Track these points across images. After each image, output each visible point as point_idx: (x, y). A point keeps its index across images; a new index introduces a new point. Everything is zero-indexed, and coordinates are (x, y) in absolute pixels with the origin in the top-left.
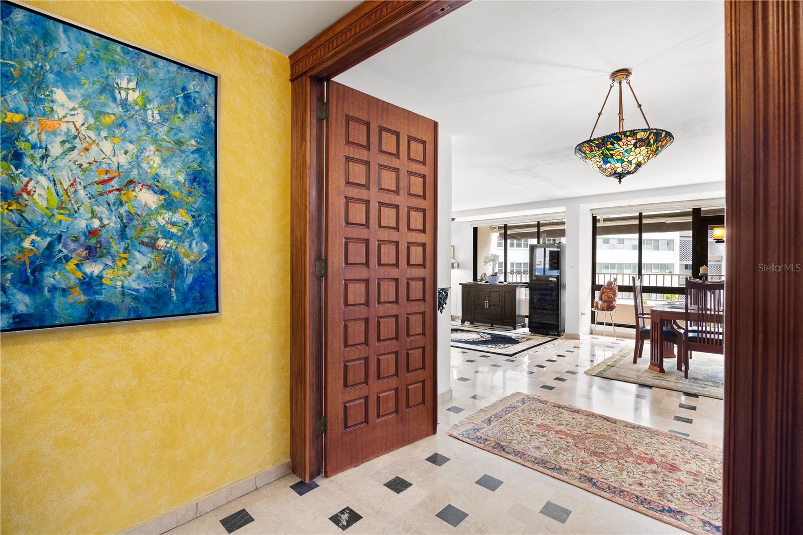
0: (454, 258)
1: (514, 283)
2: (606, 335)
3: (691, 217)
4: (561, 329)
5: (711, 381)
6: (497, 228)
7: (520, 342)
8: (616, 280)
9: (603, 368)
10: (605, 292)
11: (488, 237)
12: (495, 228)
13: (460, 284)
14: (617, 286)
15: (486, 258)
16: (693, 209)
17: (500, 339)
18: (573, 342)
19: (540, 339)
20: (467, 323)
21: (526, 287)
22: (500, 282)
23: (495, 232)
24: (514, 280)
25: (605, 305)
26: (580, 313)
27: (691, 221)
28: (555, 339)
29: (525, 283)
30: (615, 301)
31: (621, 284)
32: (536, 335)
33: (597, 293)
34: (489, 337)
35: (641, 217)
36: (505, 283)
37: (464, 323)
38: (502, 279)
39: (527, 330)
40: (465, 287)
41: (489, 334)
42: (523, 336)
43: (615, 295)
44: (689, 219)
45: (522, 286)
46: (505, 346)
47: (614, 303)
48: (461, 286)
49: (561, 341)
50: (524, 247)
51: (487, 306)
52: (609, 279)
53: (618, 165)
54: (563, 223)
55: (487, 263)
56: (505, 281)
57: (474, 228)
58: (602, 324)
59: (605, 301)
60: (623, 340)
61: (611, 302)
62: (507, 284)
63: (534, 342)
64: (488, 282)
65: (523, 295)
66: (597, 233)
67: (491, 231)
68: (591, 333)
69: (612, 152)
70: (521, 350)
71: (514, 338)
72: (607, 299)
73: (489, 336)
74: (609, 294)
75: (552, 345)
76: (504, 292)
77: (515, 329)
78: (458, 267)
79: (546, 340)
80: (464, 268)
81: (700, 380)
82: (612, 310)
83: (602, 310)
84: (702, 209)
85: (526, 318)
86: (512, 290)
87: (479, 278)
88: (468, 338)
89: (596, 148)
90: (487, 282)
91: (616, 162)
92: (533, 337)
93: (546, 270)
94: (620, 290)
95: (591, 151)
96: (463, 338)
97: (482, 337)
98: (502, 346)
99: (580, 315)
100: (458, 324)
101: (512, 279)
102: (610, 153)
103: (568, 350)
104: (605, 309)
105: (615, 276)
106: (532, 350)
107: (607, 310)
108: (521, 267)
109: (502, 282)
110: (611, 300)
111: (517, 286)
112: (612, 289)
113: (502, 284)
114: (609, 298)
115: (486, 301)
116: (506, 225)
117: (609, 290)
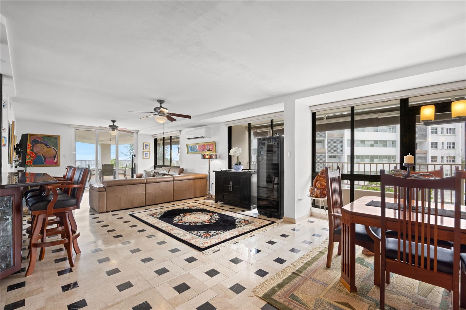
4: (281, 212)
7: (234, 228)
10: (319, 180)
13: (214, 171)
15: (232, 150)
16: (401, 100)
18: (292, 226)
27: (399, 115)
28: (272, 223)
39: (256, 212)
40: (218, 174)
42: (247, 219)
44: (397, 114)
45: (254, 173)
57: (228, 127)
58: (318, 207)
59: (319, 189)
61: (324, 189)
63: (249, 227)
68: (310, 216)
70: (222, 240)
73: (217, 219)
74: (322, 182)
75: (262, 232)
76: (242, 179)
77: (250, 209)
78: (216, 158)
80: (221, 159)
82: (324, 197)
86: (247, 176)
92: (256, 220)
97: (210, 219)
99: (296, 200)
100: (211, 203)
103: (272, 240)
104: (319, 196)
107: (321, 197)
111: (251, 173)
115: (230, 186)
116: (250, 124)
117: (322, 178)
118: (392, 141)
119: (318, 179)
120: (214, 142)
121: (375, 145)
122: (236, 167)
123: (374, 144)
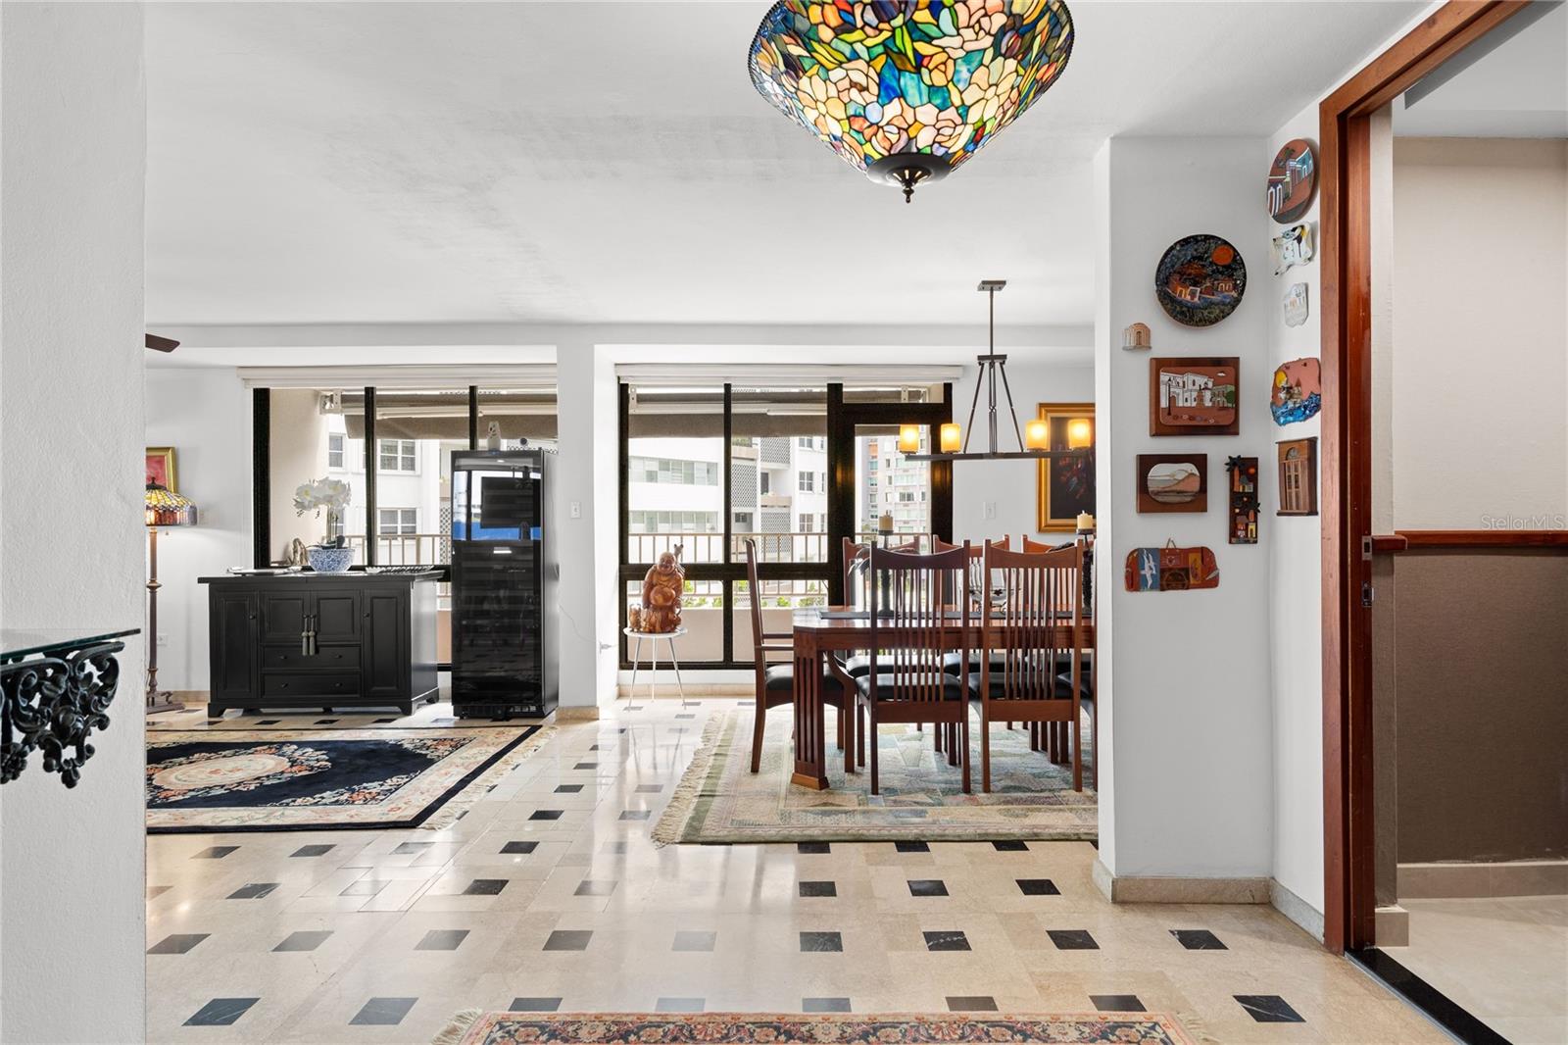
0: (176, 490)
1: (402, 568)
2: (658, 696)
3: (825, 406)
4: (547, 692)
5: (923, 790)
6: (337, 399)
7: (431, 762)
8: (679, 549)
9: (692, 807)
10: (656, 585)
11: (304, 424)
12: (331, 398)
13: (201, 580)
14: (682, 565)
15: (303, 490)
16: (829, 385)
17: (361, 762)
18: (585, 732)
19: (489, 738)
20: (230, 715)
21: (439, 580)
22: (352, 568)
23: (330, 411)
24: (397, 561)
25: (657, 617)
26: (598, 644)
27: (826, 414)
28: (534, 729)
29: (436, 568)
30: (679, 605)
31: (692, 561)
32: (476, 723)
33: (635, 588)
34: (320, 760)
35: (728, 397)
36: (369, 570)
37: (220, 714)
38: (359, 557)
39: (445, 710)
40: (222, 590)
41: (318, 746)
42: (437, 734)
43: (678, 590)
44: (821, 410)
45: (428, 578)
46: (386, 787)
47: (677, 610)
48: (206, 586)
49: (553, 734)
50: (403, 469)
51: (307, 649)
52: (665, 551)
53: (927, 113)
54: (551, 399)
55: (309, 508)
56: (371, 564)
57: (256, 390)
58: (645, 666)
59: (656, 608)
60: (698, 704)
61: (671, 609)
62: (379, 576)
63: (475, 751)
64: (310, 569)
65: (433, 602)
66: (630, 433)
67: (318, 408)
68: (620, 696)
69: (923, 48)
70: (441, 792)
71: (410, 747)
72: (660, 600)
73: (322, 755)
74: (666, 589)
75: (531, 753)
76: (367, 601)
77: (407, 712)
78: (192, 522)
79: (511, 739)
80: (219, 523)
81: (902, 792)
82: (672, 630)
83: (650, 632)
84: (844, 390)
85: (440, 674)
86: (396, 587)
87: (275, 555)
88: (238, 776)
89: (870, 16)
90: (305, 569)
91: (925, 99)
92: (470, 733)
93: (473, 528)
94: (688, 577)
95: (846, 27)
96: (217, 779)
97: (293, 763)
98: (374, 787)
99: (598, 649)
100: (191, 721)
101: (392, 555)
102: (915, 51)
103: (582, 762)
104: (658, 627)
105: (675, 540)
106: (478, 787)
107: (663, 631)
108: (396, 523)
109: (362, 568)
110: (670, 603)
111: (413, 578)
112: (672, 574)
113: (361, 574)
114: (667, 598)
115: (304, 634)
116: (369, 391)
117: (665, 578)
118: (709, 464)
119: (654, 581)
120: (168, 449)
121: (661, 474)
122: (328, 557)
123: (659, 473)
